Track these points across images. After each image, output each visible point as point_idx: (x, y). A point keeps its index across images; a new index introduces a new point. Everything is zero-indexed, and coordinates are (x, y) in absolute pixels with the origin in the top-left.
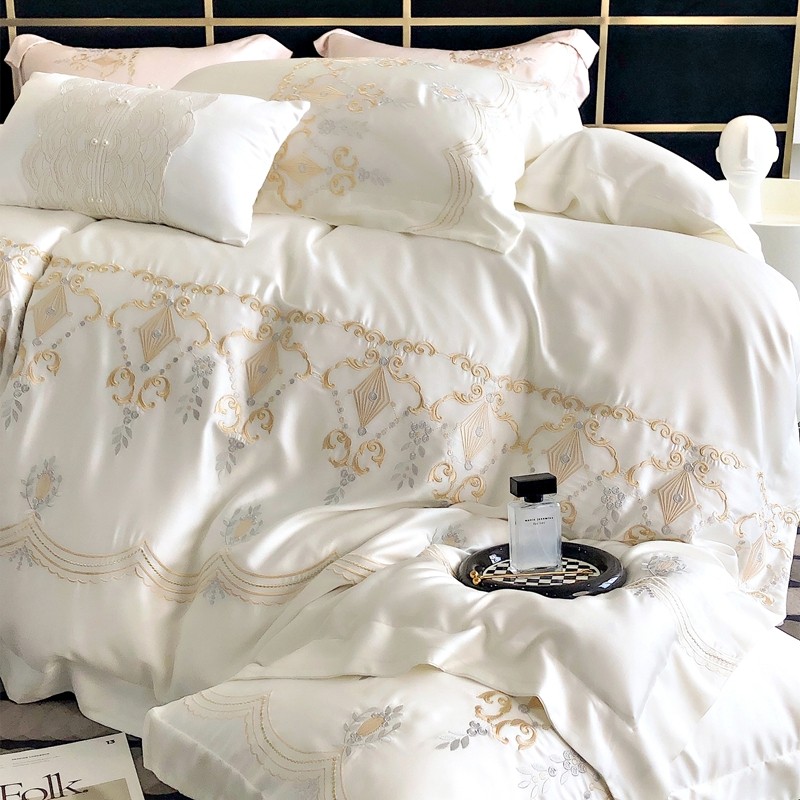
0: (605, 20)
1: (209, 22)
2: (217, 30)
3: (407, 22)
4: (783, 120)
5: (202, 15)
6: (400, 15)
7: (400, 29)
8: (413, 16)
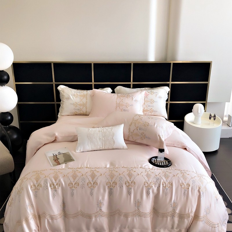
0: (171, 83)
1: (93, 83)
3: (132, 83)
4: (205, 101)
6: (130, 82)
7: (130, 85)
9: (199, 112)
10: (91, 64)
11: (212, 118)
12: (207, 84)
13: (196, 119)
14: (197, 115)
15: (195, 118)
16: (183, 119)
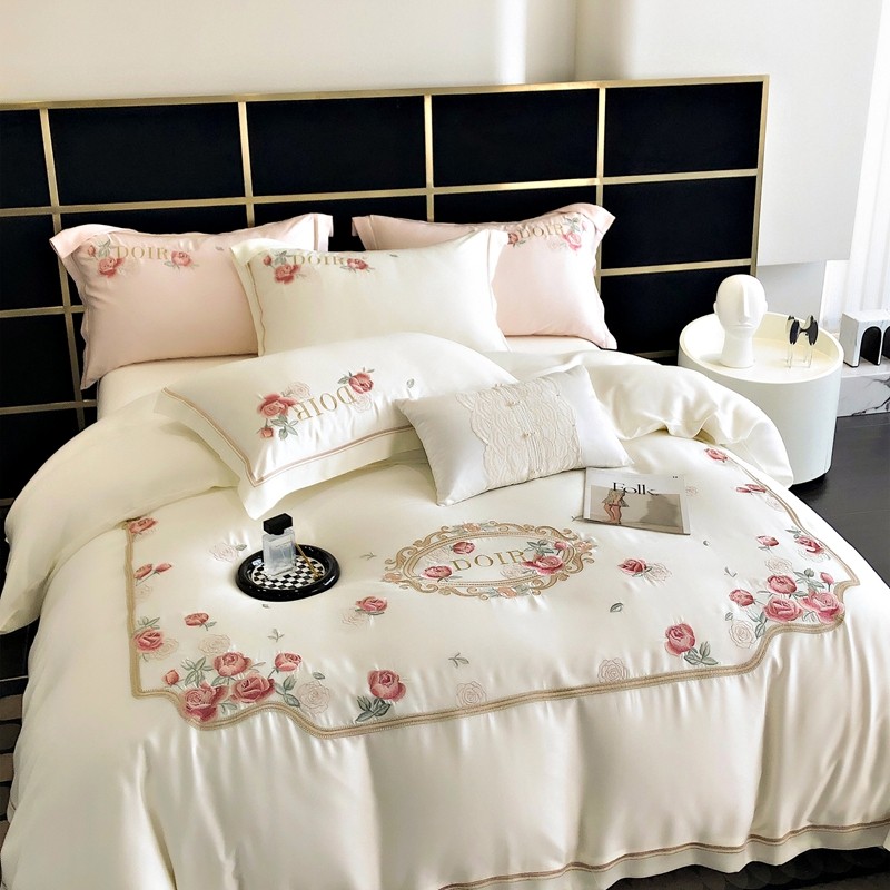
0: (601, 181)
1: (249, 200)
2: (257, 207)
3: (430, 191)
5: (242, 194)
6: (423, 184)
7: (423, 199)
8: (435, 186)
9: (747, 313)
10: (235, 106)
11: (802, 337)
12: (753, 179)
13: (732, 347)
14: (735, 326)
15: (727, 342)
16: (675, 345)
